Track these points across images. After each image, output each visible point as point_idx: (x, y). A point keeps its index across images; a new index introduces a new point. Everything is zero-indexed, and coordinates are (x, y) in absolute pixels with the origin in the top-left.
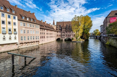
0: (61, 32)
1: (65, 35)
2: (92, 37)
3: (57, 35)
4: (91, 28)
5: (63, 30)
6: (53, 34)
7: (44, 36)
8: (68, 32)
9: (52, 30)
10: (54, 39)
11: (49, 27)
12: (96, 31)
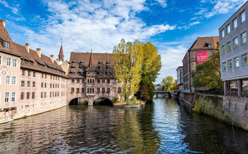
0: (83, 80)
1: (96, 90)
2: (159, 95)
3: (73, 89)
4: (158, 73)
5: (91, 75)
6: (60, 86)
7: (31, 92)
8: (103, 81)
9: (57, 75)
10: (62, 102)
11: (48, 66)
12: (168, 81)
